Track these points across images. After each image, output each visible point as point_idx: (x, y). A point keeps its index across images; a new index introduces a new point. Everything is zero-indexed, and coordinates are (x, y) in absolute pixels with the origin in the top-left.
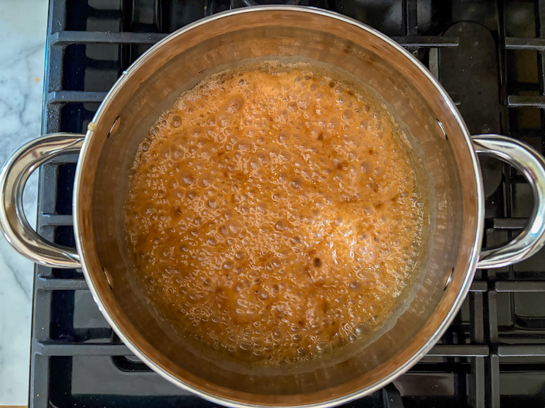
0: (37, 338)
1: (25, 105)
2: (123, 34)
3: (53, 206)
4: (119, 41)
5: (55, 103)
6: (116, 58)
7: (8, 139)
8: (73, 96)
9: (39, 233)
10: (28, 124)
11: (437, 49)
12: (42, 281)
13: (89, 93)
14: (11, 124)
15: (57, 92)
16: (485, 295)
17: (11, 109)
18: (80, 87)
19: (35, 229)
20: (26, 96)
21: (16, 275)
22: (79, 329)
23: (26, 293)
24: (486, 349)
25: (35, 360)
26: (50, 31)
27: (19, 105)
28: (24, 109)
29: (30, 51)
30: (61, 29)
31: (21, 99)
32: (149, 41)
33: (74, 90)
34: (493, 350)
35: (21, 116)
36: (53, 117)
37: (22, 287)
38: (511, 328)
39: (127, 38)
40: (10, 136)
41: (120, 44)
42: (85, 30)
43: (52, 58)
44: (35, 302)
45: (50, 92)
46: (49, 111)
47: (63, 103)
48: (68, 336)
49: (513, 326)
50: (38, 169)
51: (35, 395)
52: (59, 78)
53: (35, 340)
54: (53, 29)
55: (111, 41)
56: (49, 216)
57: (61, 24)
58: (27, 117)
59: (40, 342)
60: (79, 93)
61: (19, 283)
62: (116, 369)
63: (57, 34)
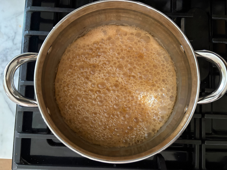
0: (17, 130)
1: (15, 36)
2: (56, 8)
3: (25, 77)
4: (54, 11)
5: (28, 35)
6: (53, 19)
7: (8, 50)
8: (35, 33)
9: (19, 92)
10: (16, 44)
11: (184, 18)
12: (20, 108)
13: (41, 32)
14: (9, 44)
15: (28, 31)
16: (201, 119)
17: (9, 38)
18: (38, 29)
19: (17, 90)
20: (15, 33)
21: (9, 105)
22: (34, 128)
23: (13, 113)
24: (200, 141)
25: (16, 140)
26: (26, 6)
27: (12, 36)
28: (15, 38)
29: (17, 15)
30: (31, 6)
31: (13, 34)
32: (66, 12)
33: (35, 30)
34: (203, 142)
35: (13, 40)
36: (26, 41)
37: (11, 111)
38: (211, 134)
39: (58, 10)
40: (8, 49)
41: (54, 12)
42: (40, 6)
43: (27, 17)
44: (17, 116)
45: (25, 31)
46: (25, 39)
47: (30, 35)
48: (30, 131)
49: (212, 133)
50: (19, 67)
51: (15, 154)
52: (29, 25)
53: (16, 132)
54: (27, 5)
55: (51, 11)
56: (23, 81)
57: (31, 3)
58: (15, 41)
59: (18, 132)
60: (37, 32)
61: (10, 109)
62: (48, 145)
63: (29, 7)
